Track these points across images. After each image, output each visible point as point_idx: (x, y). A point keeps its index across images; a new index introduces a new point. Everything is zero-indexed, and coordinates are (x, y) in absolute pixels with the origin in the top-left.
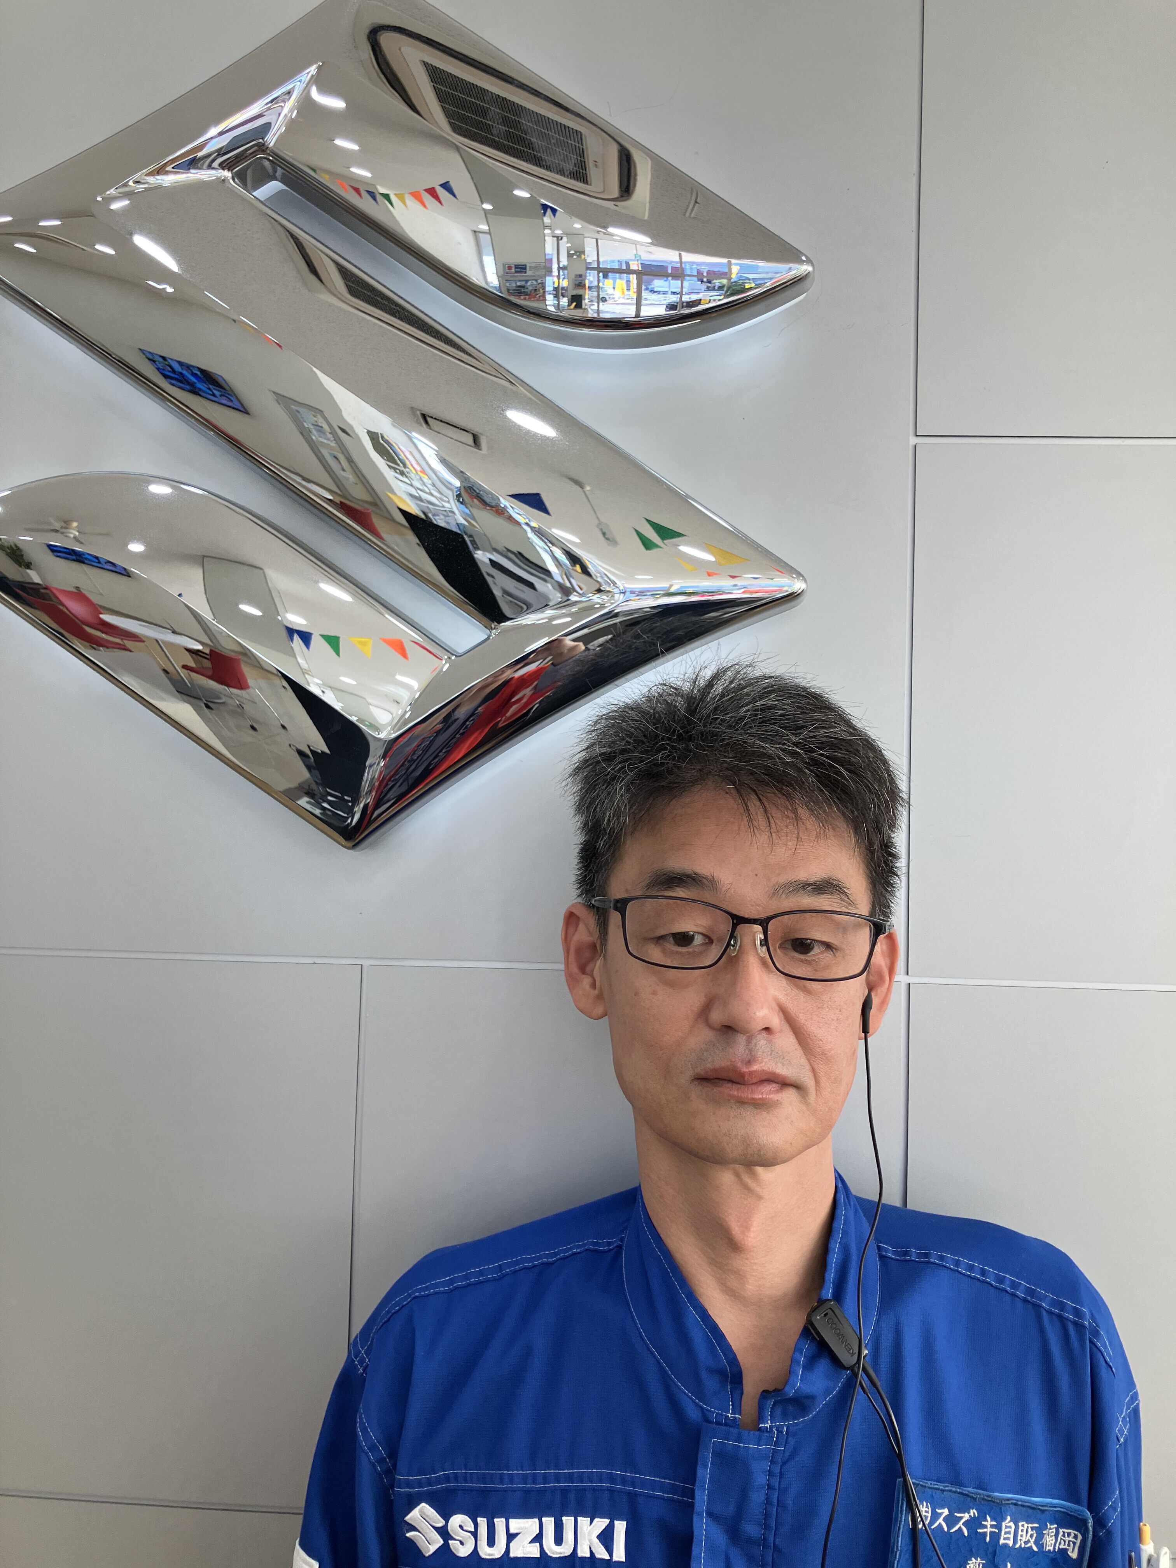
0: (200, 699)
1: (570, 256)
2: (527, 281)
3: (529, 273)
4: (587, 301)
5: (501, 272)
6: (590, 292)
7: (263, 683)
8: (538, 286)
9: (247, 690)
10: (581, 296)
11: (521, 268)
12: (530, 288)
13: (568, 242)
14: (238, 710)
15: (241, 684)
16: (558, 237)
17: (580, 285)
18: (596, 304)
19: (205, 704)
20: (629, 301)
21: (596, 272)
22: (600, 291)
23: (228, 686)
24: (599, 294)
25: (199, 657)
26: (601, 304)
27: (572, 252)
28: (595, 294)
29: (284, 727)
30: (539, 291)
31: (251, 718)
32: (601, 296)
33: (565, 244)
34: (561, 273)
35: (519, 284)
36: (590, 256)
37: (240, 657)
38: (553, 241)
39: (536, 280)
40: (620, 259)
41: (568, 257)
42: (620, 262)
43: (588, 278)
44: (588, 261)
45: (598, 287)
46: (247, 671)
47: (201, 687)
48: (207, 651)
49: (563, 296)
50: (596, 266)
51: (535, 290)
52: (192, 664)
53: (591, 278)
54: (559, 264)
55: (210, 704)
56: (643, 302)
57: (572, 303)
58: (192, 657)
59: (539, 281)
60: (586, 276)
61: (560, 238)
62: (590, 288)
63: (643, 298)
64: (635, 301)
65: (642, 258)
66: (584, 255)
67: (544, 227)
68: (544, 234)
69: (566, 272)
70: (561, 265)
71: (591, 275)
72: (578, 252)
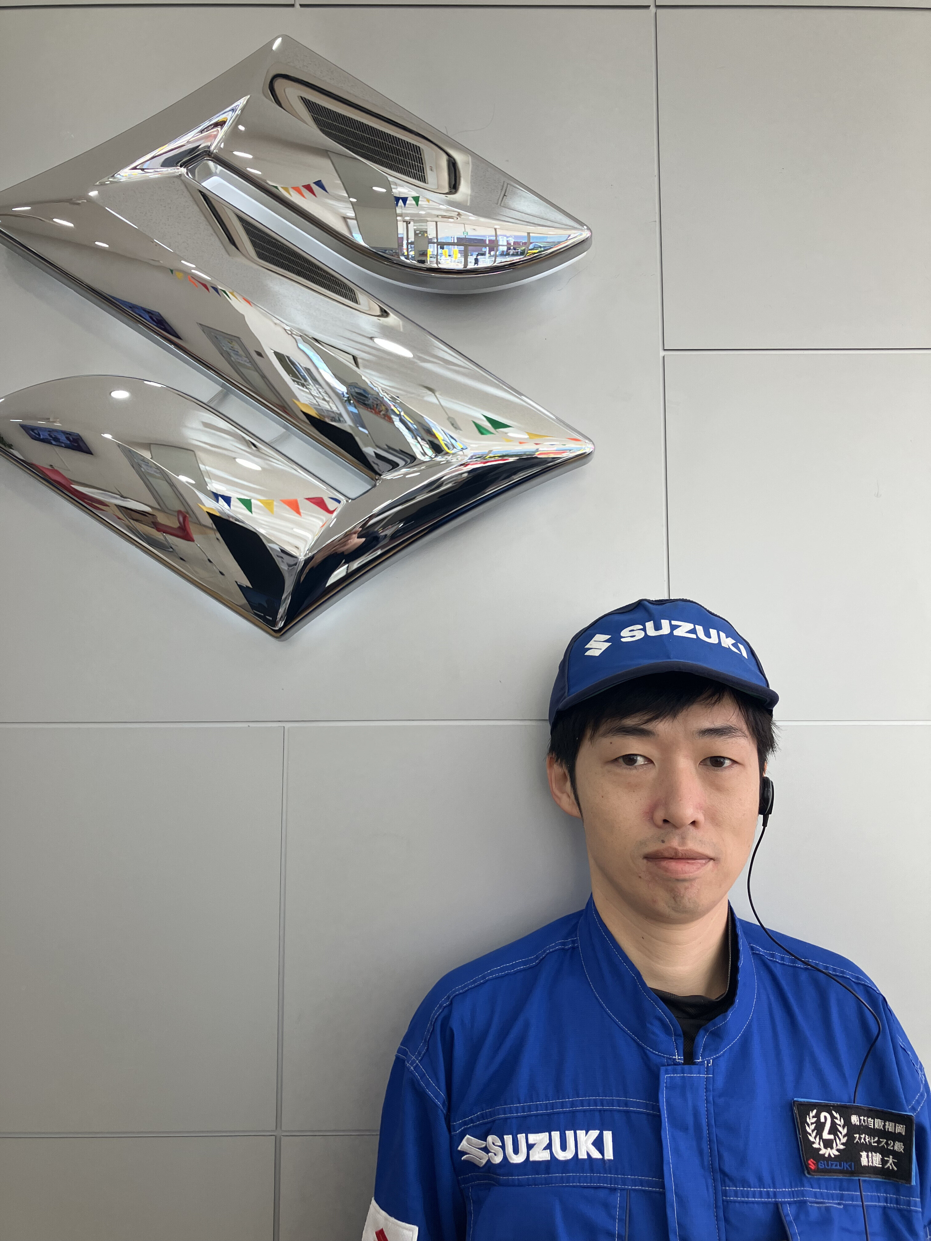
40: (453, 235)
42: (452, 237)
50: (435, 241)
65: (469, 234)
66: (427, 233)
67: (397, 215)
68: (397, 220)
69: (413, 246)
70: (409, 241)
71: (432, 247)
72: (422, 232)
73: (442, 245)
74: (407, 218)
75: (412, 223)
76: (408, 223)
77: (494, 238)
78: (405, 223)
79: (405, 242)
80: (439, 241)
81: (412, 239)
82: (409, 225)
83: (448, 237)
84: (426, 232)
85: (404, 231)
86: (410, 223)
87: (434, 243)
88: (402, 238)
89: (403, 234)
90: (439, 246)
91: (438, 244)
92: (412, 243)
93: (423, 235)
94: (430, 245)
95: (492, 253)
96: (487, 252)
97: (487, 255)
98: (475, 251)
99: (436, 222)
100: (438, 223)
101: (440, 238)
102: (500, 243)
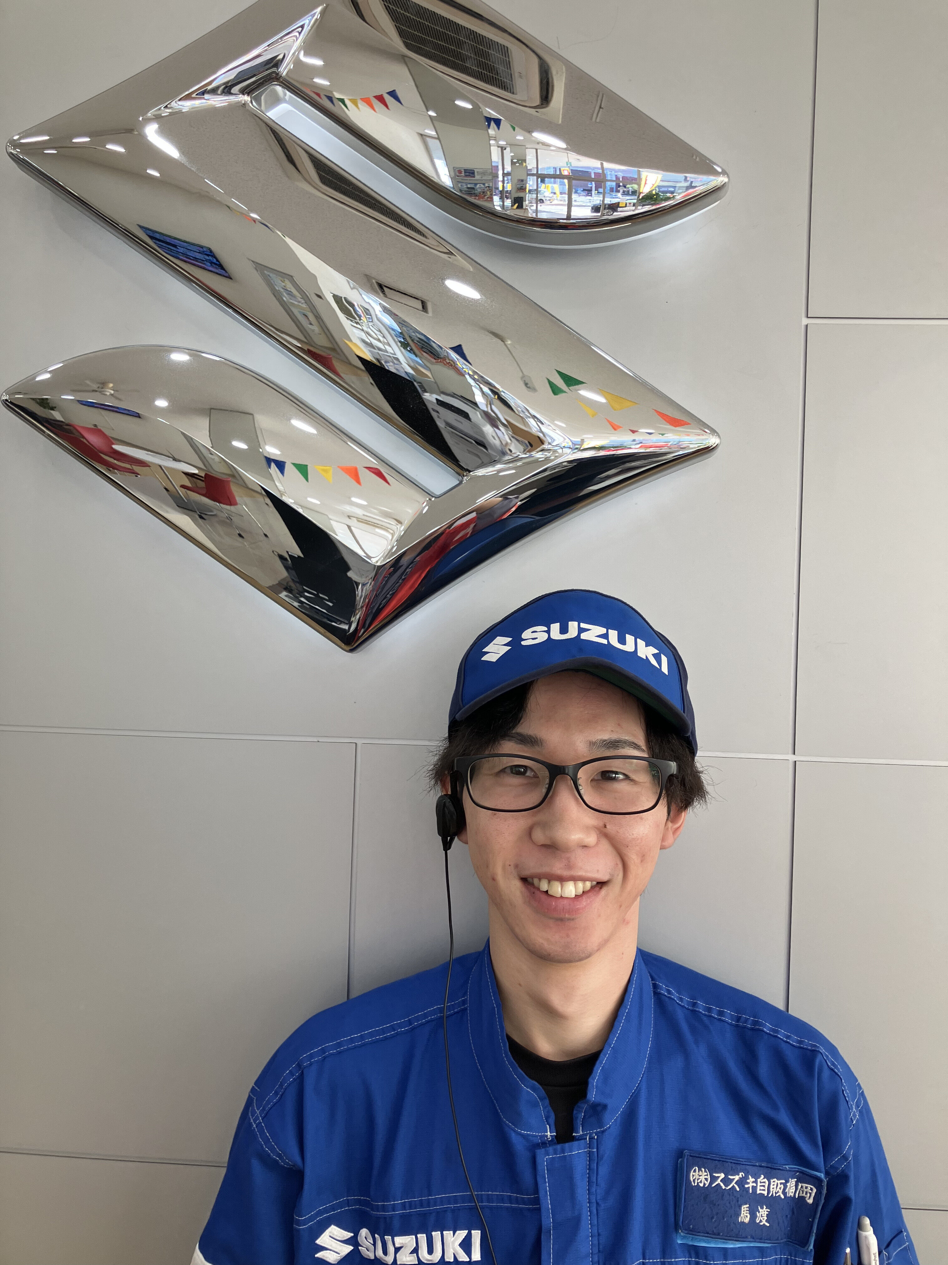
0: (196, 512)
1: (513, 163)
2: (476, 184)
3: (477, 177)
4: (527, 202)
5: (453, 174)
6: (530, 195)
7: (247, 500)
8: (486, 189)
9: (236, 507)
10: (522, 198)
11: (470, 173)
12: (479, 190)
13: (511, 152)
14: (228, 521)
15: (230, 501)
16: (502, 148)
17: (522, 189)
18: (535, 205)
19: (199, 515)
20: (561, 203)
21: (535, 177)
22: (539, 193)
23: (219, 502)
24: (537, 197)
25: (194, 479)
26: (539, 205)
27: (515, 161)
28: (534, 196)
29: (266, 535)
30: (487, 193)
31: (238, 528)
32: (539, 198)
33: (508, 154)
34: (506, 179)
35: (469, 186)
36: (531, 164)
37: (230, 479)
38: (498, 150)
39: (484, 184)
40: (555, 166)
41: (512, 164)
42: (555, 169)
43: (528, 182)
44: (528, 168)
45: (537, 190)
46: (236, 491)
47: (196, 503)
48: (203, 475)
49: (507, 198)
50: (535, 173)
51: (484, 192)
52: (188, 484)
53: (531, 183)
54: (503, 170)
55: (203, 515)
56: (574, 203)
57: (515, 204)
58: (188, 478)
59: (487, 185)
60: (526, 180)
61: (504, 148)
62: (530, 191)
63: (573, 200)
64: (567, 203)
65: (573, 165)
66: (526, 163)
67: (490, 138)
68: (490, 144)
69: (510, 177)
70: (505, 172)
71: (531, 179)
72: (520, 160)
73: (542, 178)
74: (502, 143)
75: (508, 149)
76: (503, 149)
77: (600, 171)
78: (500, 149)
79: (500, 173)
80: (539, 173)
81: (508, 168)
82: (504, 151)
83: (549, 168)
84: (525, 161)
85: (498, 159)
86: (505, 149)
87: (533, 175)
88: (498, 166)
89: (498, 162)
90: (539, 180)
91: (538, 175)
92: (508, 174)
93: (521, 164)
94: (529, 177)
95: (601, 190)
96: (594, 189)
97: (594, 192)
98: (581, 186)
99: (537, 150)
100: (538, 150)
101: (541, 169)
102: (609, 178)
